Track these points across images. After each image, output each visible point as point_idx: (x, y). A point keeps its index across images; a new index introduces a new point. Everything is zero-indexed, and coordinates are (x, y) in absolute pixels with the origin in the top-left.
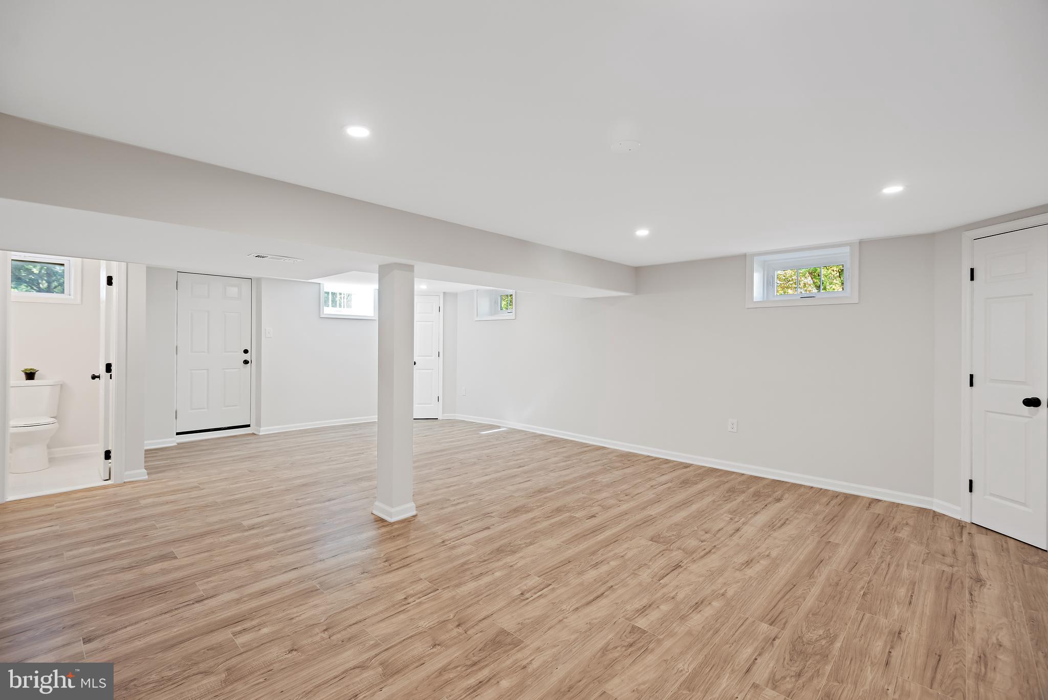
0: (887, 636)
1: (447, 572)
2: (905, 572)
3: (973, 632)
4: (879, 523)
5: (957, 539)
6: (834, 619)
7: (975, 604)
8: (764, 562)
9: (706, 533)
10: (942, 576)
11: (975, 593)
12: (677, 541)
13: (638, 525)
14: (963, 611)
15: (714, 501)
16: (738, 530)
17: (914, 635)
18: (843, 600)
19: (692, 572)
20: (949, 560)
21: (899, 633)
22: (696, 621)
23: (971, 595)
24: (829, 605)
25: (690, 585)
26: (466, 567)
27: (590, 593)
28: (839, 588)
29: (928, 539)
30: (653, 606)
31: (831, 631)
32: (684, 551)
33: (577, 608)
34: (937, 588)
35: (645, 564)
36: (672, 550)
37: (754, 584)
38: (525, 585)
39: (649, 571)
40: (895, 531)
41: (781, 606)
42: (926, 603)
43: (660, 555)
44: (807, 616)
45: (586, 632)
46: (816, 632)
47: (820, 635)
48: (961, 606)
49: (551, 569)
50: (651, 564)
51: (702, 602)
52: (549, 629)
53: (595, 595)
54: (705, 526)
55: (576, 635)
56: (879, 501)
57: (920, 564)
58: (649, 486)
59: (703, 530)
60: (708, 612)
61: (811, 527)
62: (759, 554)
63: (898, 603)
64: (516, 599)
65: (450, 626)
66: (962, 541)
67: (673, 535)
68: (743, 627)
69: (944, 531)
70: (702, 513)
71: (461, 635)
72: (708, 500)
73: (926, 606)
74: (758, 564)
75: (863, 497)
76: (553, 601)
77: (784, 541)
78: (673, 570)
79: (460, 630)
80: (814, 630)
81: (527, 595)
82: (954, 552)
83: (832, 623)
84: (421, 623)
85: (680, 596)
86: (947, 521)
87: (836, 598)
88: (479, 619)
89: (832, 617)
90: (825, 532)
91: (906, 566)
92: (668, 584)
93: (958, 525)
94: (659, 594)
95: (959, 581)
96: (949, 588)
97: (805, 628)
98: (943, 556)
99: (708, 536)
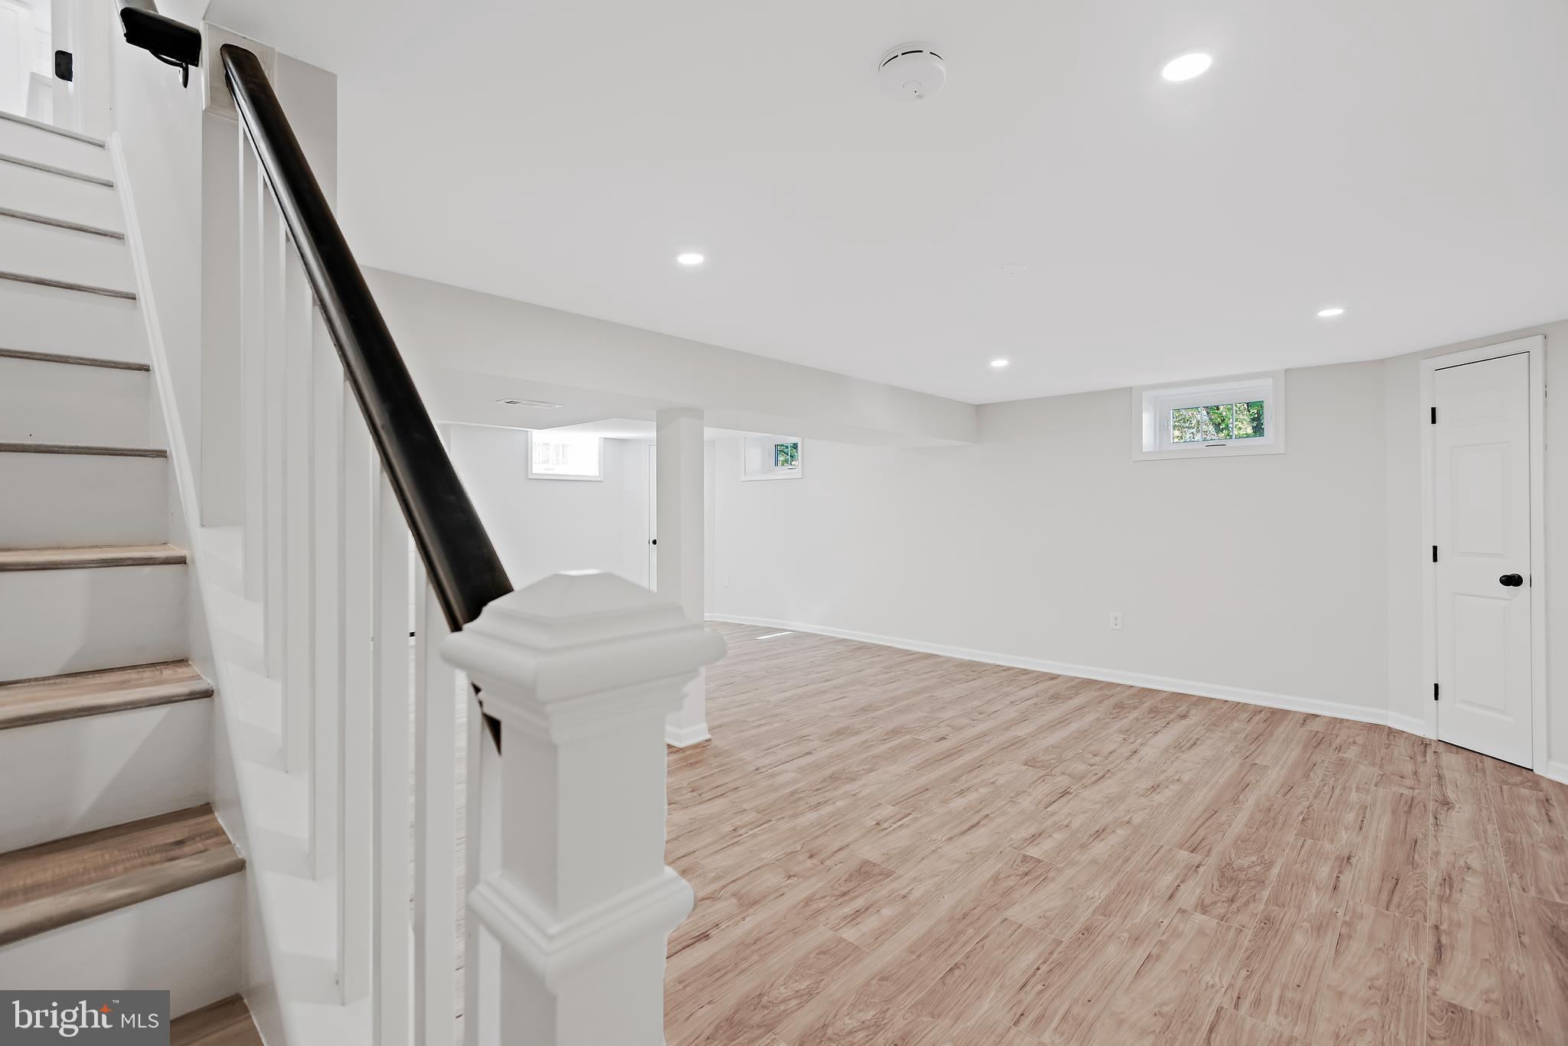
0: (1335, 861)
1: (775, 802)
2: (1354, 796)
3: (1437, 856)
4: (1317, 742)
5: (1420, 759)
6: (1269, 845)
7: (1441, 828)
8: (1174, 787)
9: (1095, 755)
10: (1400, 800)
11: (1441, 817)
12: (1059, 765)
13: (1004, 748)
14: (1425, 836)
15: (1098, 719)
16: (1135, 752)
17: (1367, 860)
18: (1279, 825)
19: (1085, 799)
20: (1408, 782)
21: (1349, 858)
22: (1100, 849)
23: (1436, 818)
24: (1261, 831)
25: (1085, 812)
26: (797, 796)
27: (962, 822)
28: (1272, 814)
29: (1381, 760)
30: (1044, 835)
31: (1266, 857)
32: (1070, 776)
33: (951, 838)
34: (1394, 812)
35: (1025, 791)
36: (1055, 775)
37: (1166, 810)
38: (879, 814)
39: (1030, 799)
40: (1339, 751)
41: (1201, 833)
42: (1380, 828)
43: (1040, 781)
44: (1235, 843)
45: (968, 861)
46: (1247, 858)
47: (1253, 862)
48: (1423, 830)
49: (906, 797)
50: (1031, 790)
51: (1103, 830)
52: (923, 859)
53: (969, 824)
54: (1092, 748)
55: (957, 865)
56: (1317, 716)
57: (1373, 788)
58: (1007, 702)
59: (1089, 753)
60: (1113, 840)
61: (1231, 747)
62: (1167, 779)
63: (1346, 828)
64: (873, 829)
65: (801, 858)
66: (1426, 761)
67: (1052, 759)
68: (1158, 855)
69: (1402, 750)
70: (1086, 733)
71: (818, 866)
72: (1089, 718)
73: (1381, 831)
74: (1167, 790)
75: (1295, 713)
76: (920, 831)
77: (1199, 763)
78: (1060, 798)
79: (815, 861)
80: (1246, 857)
81: (885, 825)
82: (1415, 773)
83: (1266, 849)
84: (764, 855)
85: (1076, 823)
86: (1406, 738)
87: (1269, 824)
88: (834, 850)
89: (1266, 843)
90: (1249, 753)
91: (1354, 790)
92: (1056, 813)
93: (1420, 743)
94: (1049, 822)
95: (1421, 804)
96: (1409, 812)
97: (1234, 855)
98: (1402, 777)
99: (1097, 759)
